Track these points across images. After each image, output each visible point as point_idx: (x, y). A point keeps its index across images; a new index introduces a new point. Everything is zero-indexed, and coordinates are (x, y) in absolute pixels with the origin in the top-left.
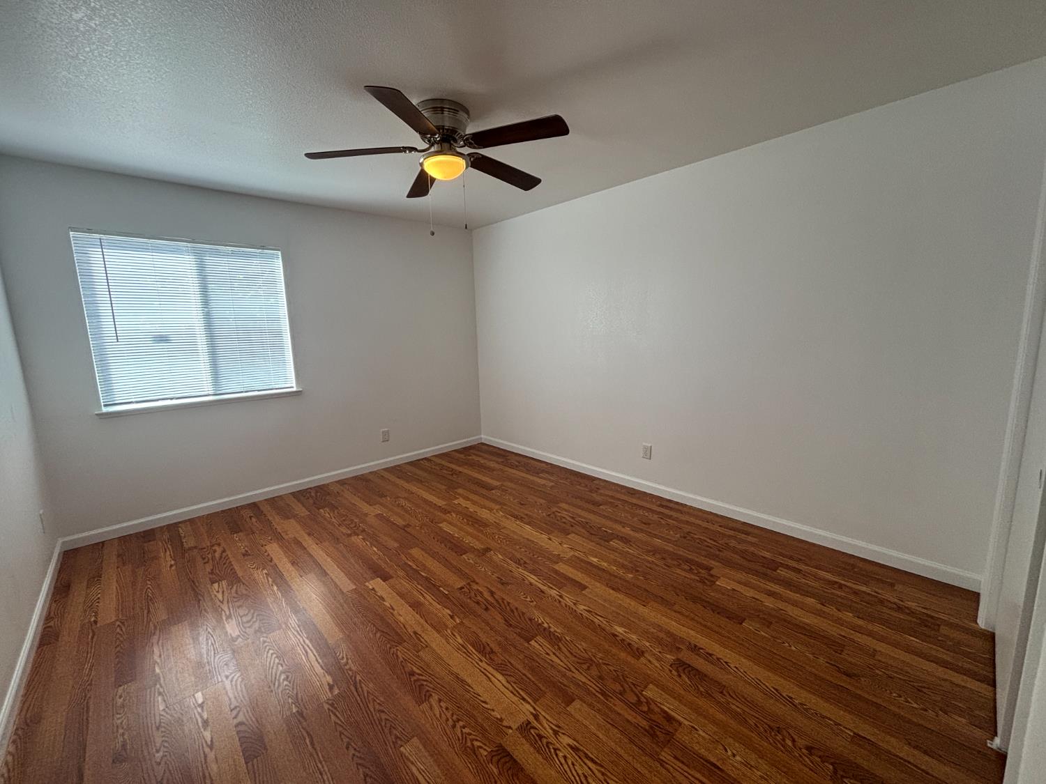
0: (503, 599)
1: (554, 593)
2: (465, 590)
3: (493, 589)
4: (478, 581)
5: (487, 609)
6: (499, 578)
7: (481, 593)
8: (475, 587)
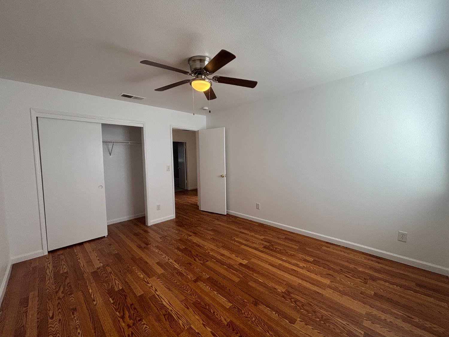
0: (191, 258)
1: (171, 260)
2: (205, 261)
3: (194, 261)
4: (201, 264)
5: (197, 255)
6: (192, 266)
7: (199, 260)
8: (201, 262)
